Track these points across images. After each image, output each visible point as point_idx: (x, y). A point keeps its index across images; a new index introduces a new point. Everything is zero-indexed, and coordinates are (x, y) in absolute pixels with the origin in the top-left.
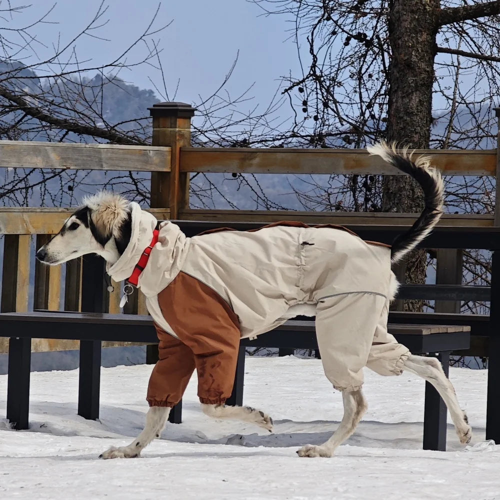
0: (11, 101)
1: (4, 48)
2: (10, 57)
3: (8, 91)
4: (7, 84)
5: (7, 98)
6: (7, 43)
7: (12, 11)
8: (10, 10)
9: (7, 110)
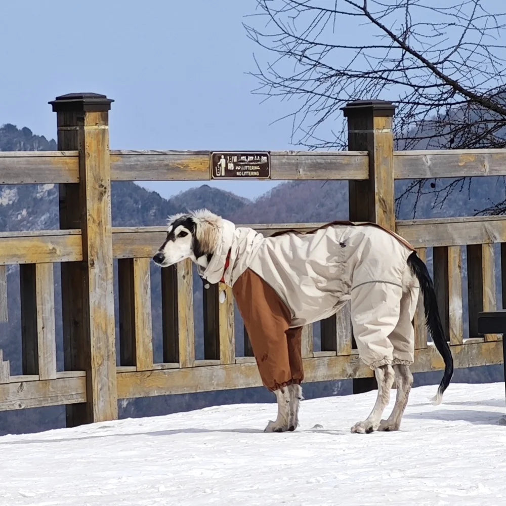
0: (503, 116)
1: (493, 66)
2: (500, 72)
3: (499, 106)
4: (498, 98)
5: (498, 112)
6: (496, 60)
7: (499, 29)
8: (498, 27)
9: (500, 124)
